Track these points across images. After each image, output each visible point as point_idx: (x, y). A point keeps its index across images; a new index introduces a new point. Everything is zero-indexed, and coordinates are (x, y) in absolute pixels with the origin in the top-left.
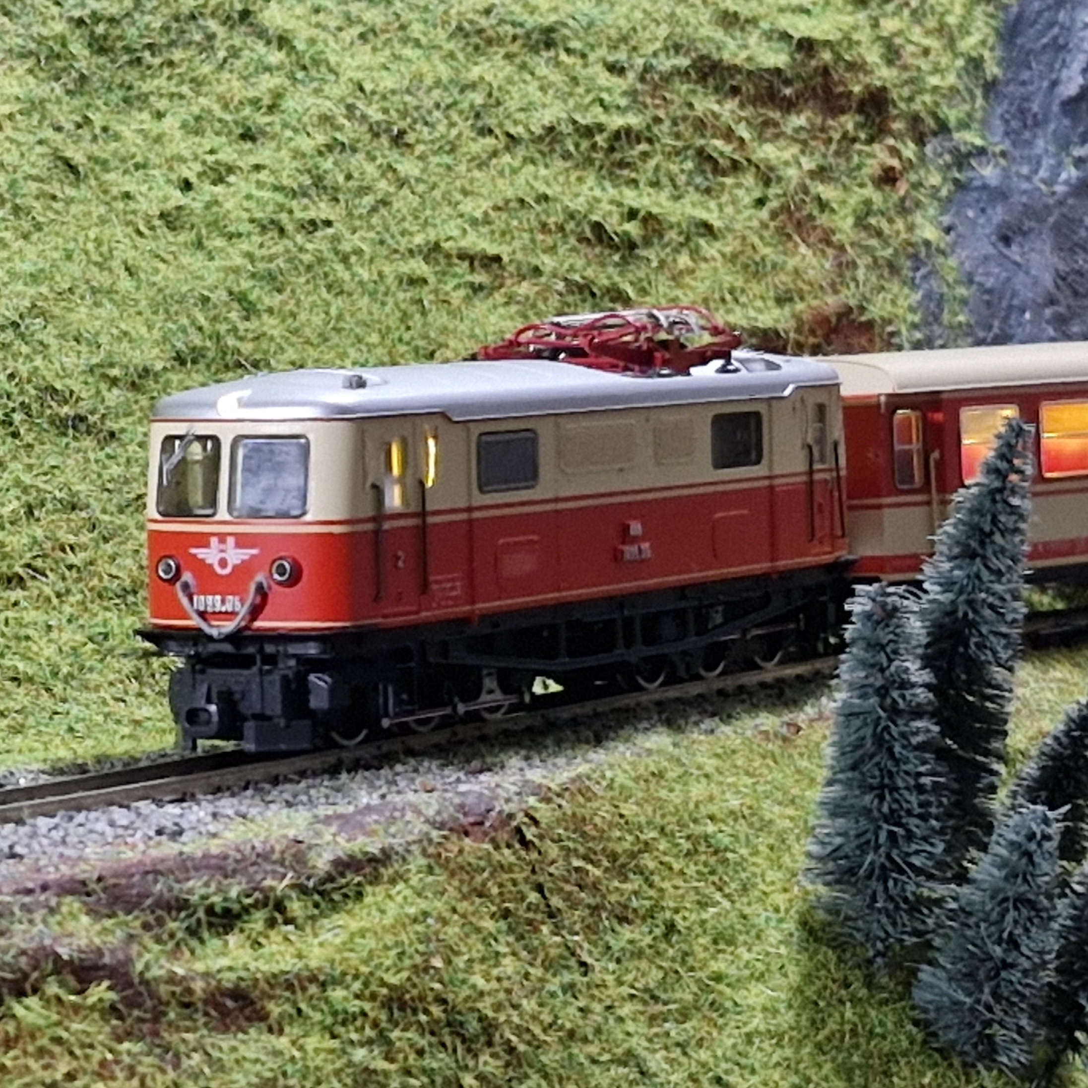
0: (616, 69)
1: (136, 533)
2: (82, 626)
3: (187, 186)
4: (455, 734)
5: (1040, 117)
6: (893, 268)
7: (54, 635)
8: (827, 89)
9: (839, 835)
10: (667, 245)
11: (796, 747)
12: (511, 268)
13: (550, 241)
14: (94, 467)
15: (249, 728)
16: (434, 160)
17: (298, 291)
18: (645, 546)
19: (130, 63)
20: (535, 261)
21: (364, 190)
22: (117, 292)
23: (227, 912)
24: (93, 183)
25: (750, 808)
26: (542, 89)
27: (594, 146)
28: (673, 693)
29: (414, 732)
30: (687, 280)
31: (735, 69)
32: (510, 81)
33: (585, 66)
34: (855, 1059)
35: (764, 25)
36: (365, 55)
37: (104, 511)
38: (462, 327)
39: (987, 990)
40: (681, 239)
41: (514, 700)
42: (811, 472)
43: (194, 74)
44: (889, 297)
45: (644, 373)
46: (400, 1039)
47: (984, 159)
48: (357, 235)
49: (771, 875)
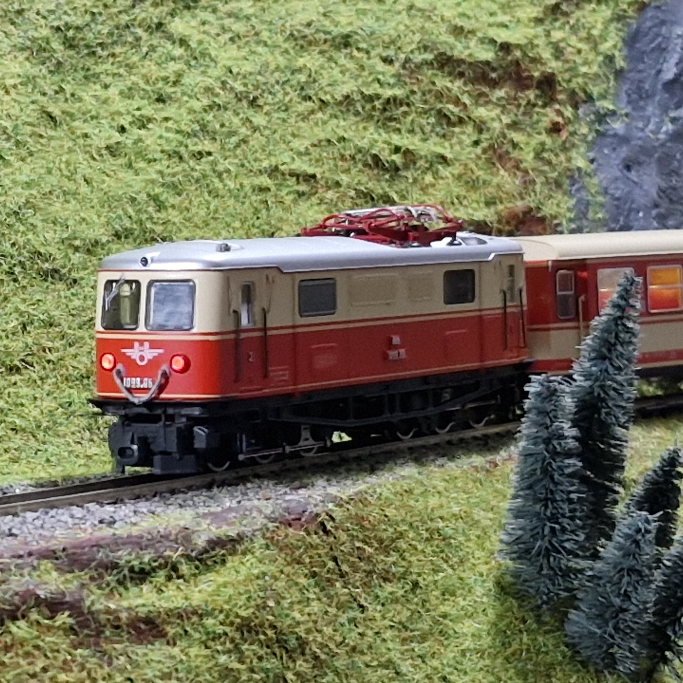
0: (388, 61)
1: (89, 341)
2: (55, 398)
3: (122, 130)
4: (285, 465)
5: (650, 92)
6: (558, 185)
7: (38, 403)
8: (518, 74)
9: (520, 529)
10: (418, 169)
11: (495, 476)
12: (322, 182)
13: (346, 165)
14: (64, 301)
15: (157, 459)
16: (276, 115)
17: (191, 195)
18: (402, 351)
19: (88, 54)
20: (336, 178)
21: (233, 133)
22: (79, 194)
23: (142, 570)
24: (65, 127)
25: (465, 512)
26: (342, 72)
27: (374, 108)
28: (419, 442)
29: (258, 464)
30: (431, 190)
31: (461, 62)
32: (322, 67)
33: (369, 58)
34: (529, 667)
35: (480, 35)
36: (233, 51)
37: (70, 328)
38: (291, 218)
39: (610, 625)
40: (427, 165)
41: (321, 444)
42: (505, 307)
43: (128, 62)
44: (555, 202)
45: (402, 246)
46: (247, 650)
47: (615, 118)
48: (227, 161)
49: (478, 554)
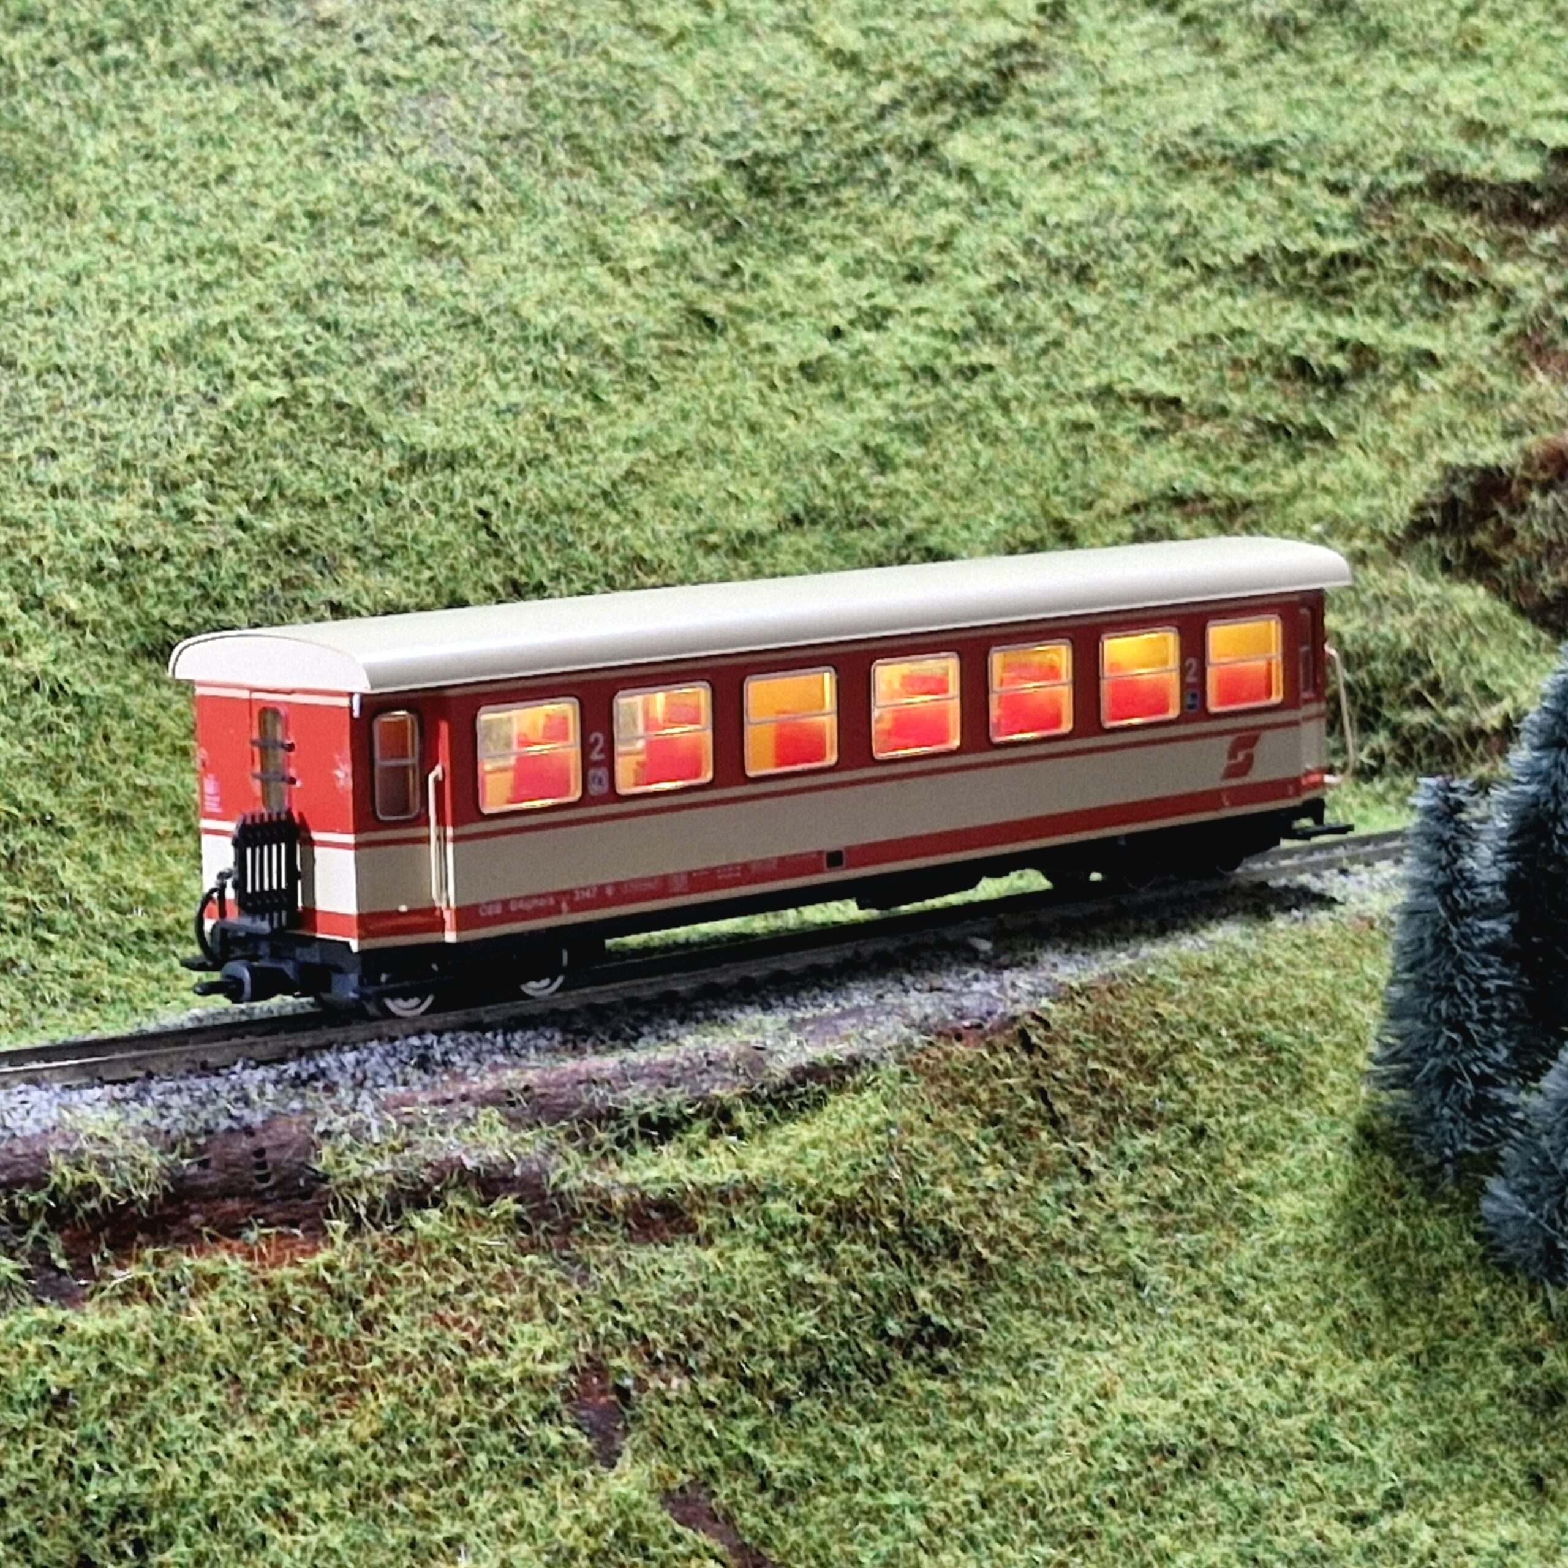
0: (1338, 189)
3: (836, 334)
10: (1380, 378)
12: (1192, 411)
13: (1242, 378)
16: (1118, 295)
17: (946, 441)
19: (792, 205)
20: (1222, 400)
21: (1035, 330)
24: (731, 334)
26: (1251, 215)
27: (1304, 274)
30: (1400, 414)
31: (1474, 184)
32: (1213, 206)
33: (1303, 187)
35: (1515, 133)
36: (1053, 185)
38: (1127, 475)
40: (1398, 370)
43: (862, 214)
48: (1021, 380)
